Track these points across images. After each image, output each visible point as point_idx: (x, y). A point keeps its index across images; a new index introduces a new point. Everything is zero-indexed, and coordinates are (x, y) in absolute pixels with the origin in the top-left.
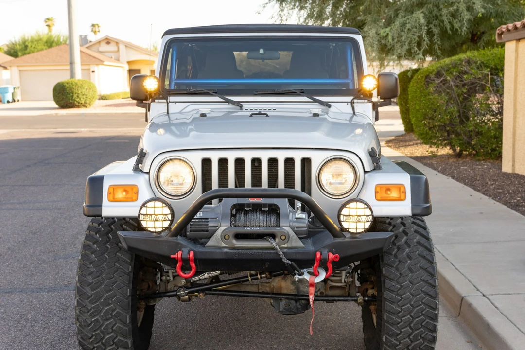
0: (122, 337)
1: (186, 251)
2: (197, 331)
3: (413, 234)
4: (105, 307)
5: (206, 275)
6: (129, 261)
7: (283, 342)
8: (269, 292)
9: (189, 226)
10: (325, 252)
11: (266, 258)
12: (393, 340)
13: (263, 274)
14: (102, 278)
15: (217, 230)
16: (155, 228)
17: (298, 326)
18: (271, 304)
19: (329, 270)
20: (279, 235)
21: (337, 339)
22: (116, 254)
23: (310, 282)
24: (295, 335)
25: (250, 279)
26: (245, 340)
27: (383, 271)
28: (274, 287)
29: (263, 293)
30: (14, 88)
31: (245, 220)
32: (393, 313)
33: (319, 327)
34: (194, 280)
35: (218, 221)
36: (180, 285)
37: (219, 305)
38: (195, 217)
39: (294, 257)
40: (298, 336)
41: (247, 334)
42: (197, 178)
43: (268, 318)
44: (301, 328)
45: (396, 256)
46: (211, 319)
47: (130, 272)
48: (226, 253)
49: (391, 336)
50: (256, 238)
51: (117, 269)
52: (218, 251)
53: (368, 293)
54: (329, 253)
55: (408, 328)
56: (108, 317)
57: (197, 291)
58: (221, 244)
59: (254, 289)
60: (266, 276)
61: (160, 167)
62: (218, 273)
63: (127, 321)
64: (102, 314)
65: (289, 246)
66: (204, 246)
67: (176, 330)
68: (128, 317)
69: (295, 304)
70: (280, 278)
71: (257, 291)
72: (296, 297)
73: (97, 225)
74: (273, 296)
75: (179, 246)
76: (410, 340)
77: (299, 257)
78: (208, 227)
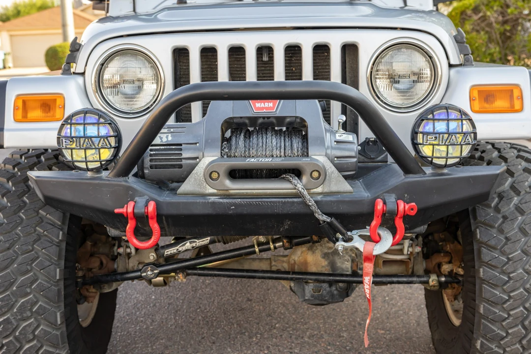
0: (51, 346)
1: (141, 201)
2: (182, 327)
3: (521, 174)
4: (19, 299)
5: (188, 245)
6: (60, 223)
7: (308, 344)
8: (287, 270)
10: (391, 199)
11: (285, 212)
12: (493, 347)
13: (279, 242)
14: (15, 252)
15: (197, 164)
16: (86, 162)
17: (329, 317)
18: (291, 289)
19: (398, 232)
20: (308, 171)
21: (387, 337)
22: (38, 213)
23: (364, 254)
24: (326, 332)
25: (257, 250)
26: (251, 340)
27: (476, 234)
28: (295, 263)
29: (278, 272)
30: (5, 54)
31: (247, 146)
32: (494, 304)
33: (358, 320)
34: (169, 253)
35: (199, 149)
36: (147, 261)
37: (215, 287)
39: (335, 209)
40: (329, 334)
41: (254, 332)
42: (164, 83)
43: (284, 306)
44: (333, 321)
45: (497, 209)
46: (203, 308)
47: (61, 241)
48: (213, 203)
49: (491, 340)
50: (266, 178)
51: (39, 237)
52: (199, 200)
53: (442, 270)
54: (399, 201)
55: (520, 327)
56: (25, 315)
57: (174, 270)
58: (205, 188)
59: (264, 266)
60: (283, 246)
61: (103, 65)
62: (206, 241)
63: (56, 321)
64: (15, 310)
65: (326, 190)
66: (176, 194)
67: (151, 325)
68: (58, 314)
69: (328, 289)
70: (304, 248)
71: (269, 269)
72: (331, 278)
73: (11, 167)
74: (294, 276)
75: (130, 193)
76: (523, 347)
77: (343, 209)
78: (181, 159)
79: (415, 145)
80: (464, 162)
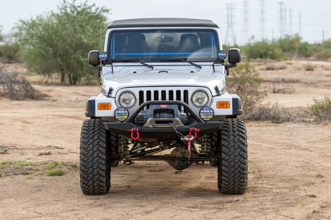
1: (135, 128)
5: (139, 149)
9: (135, 119)
10: (194, 128)
15: (147, 120)
16: (121, 119)
18: (171, 165)
19: (195, 136)
20: (174, 121)
25: (160, 149)
31: (160, 116)
34: (134, 151)
35: (148, 117)
38: (138, 115)
39: (181, 131)
42: (137, 99)
48: (152, 129)
50: (164, 123)
52: (148, 128)
58: (150, 126)
60: (168, 148)
61: (120, 95)
62: (145, 147)
65: (179, 126)
66: (143, 127)
69: (182, 163)
72: (183, 159)
75: (132, 126)
77: (183, 130)
78: (143, 119)
79: (200, 116)
80: (211, 119)
